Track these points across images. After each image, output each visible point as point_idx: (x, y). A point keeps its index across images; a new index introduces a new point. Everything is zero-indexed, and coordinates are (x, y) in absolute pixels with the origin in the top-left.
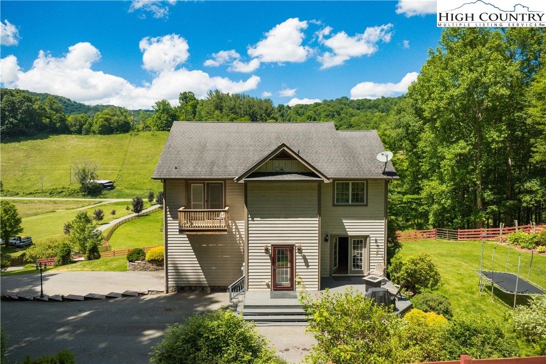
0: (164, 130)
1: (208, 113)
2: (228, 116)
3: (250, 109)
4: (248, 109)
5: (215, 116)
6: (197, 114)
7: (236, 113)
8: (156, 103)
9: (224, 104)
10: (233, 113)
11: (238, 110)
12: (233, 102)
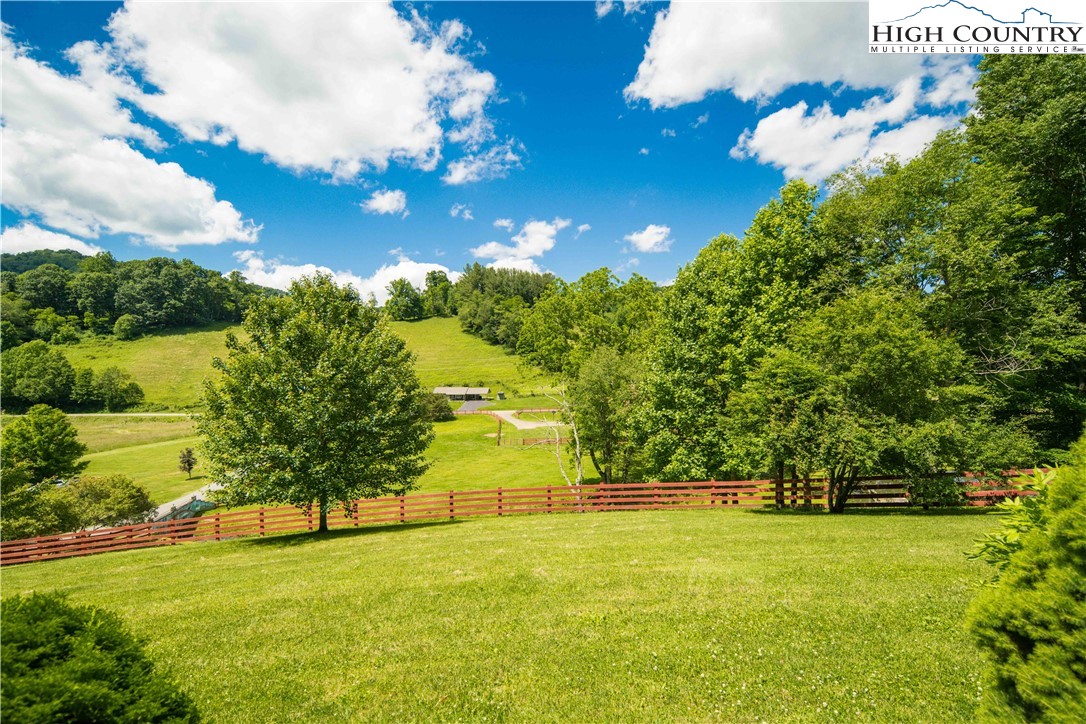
0: (402, 320)
1: (464, 295)
2: (492, 296)
3: (524, 286)
4: (520, 287)
5: (473, 298)
6: (450, 297)
7: (503, 293)
8: (391, 283)
9: (486, 281)
10: (499, 292)
11: (505, 288)
12: (499, 278)
